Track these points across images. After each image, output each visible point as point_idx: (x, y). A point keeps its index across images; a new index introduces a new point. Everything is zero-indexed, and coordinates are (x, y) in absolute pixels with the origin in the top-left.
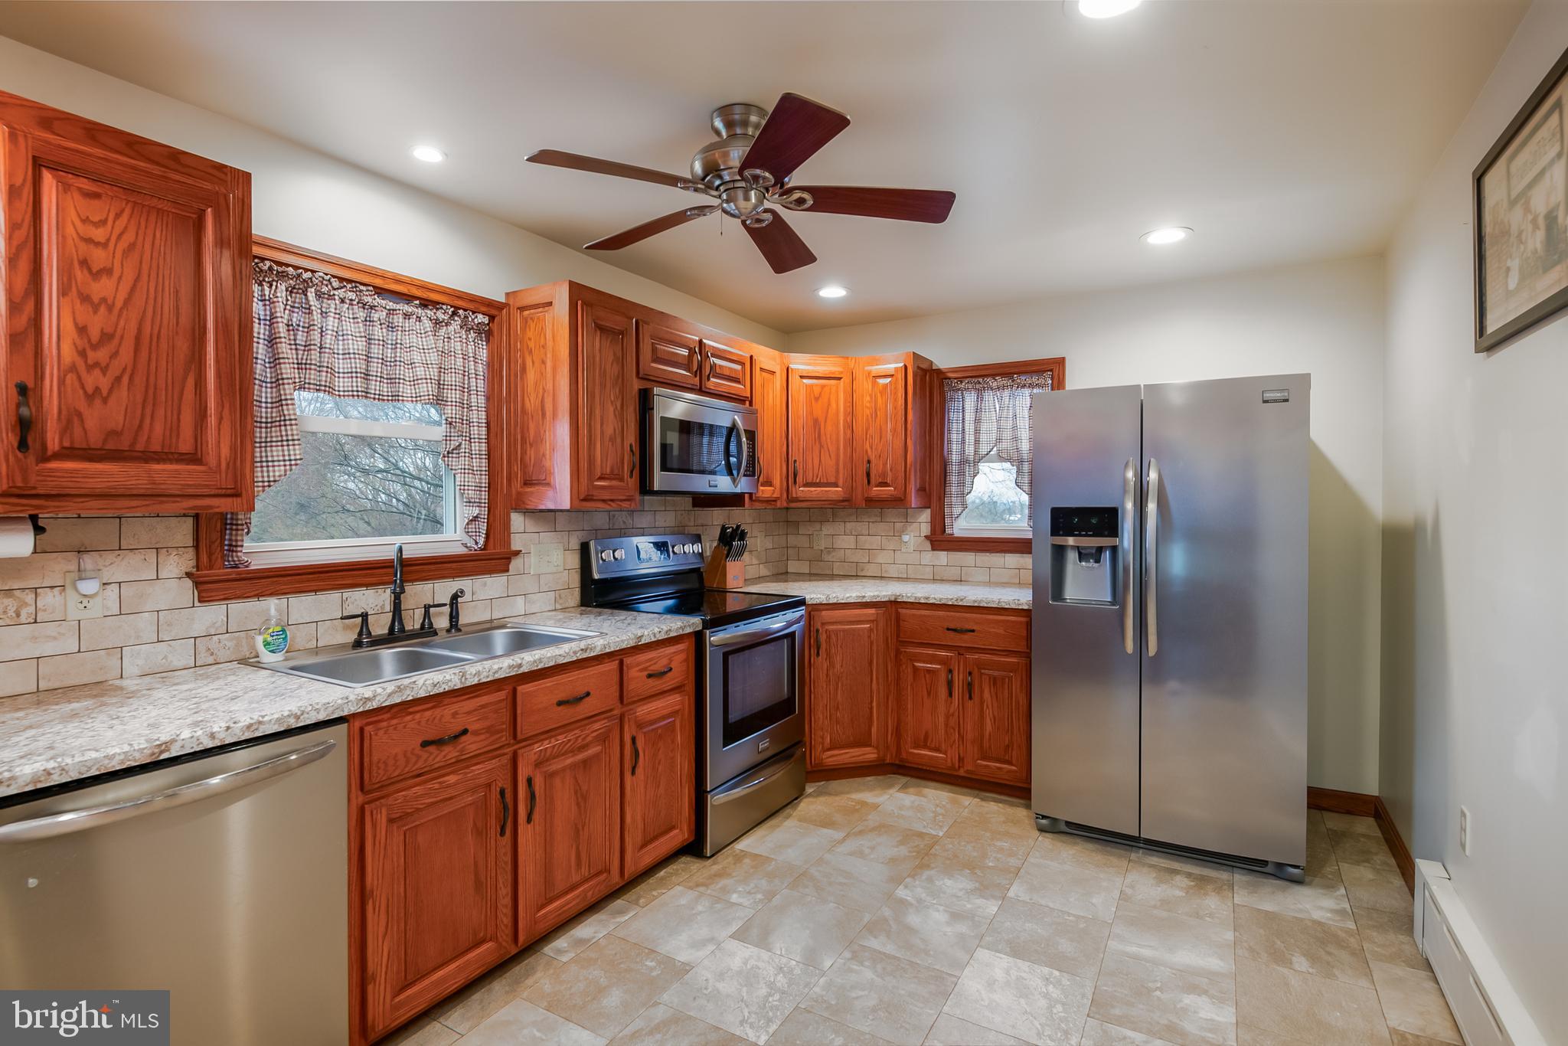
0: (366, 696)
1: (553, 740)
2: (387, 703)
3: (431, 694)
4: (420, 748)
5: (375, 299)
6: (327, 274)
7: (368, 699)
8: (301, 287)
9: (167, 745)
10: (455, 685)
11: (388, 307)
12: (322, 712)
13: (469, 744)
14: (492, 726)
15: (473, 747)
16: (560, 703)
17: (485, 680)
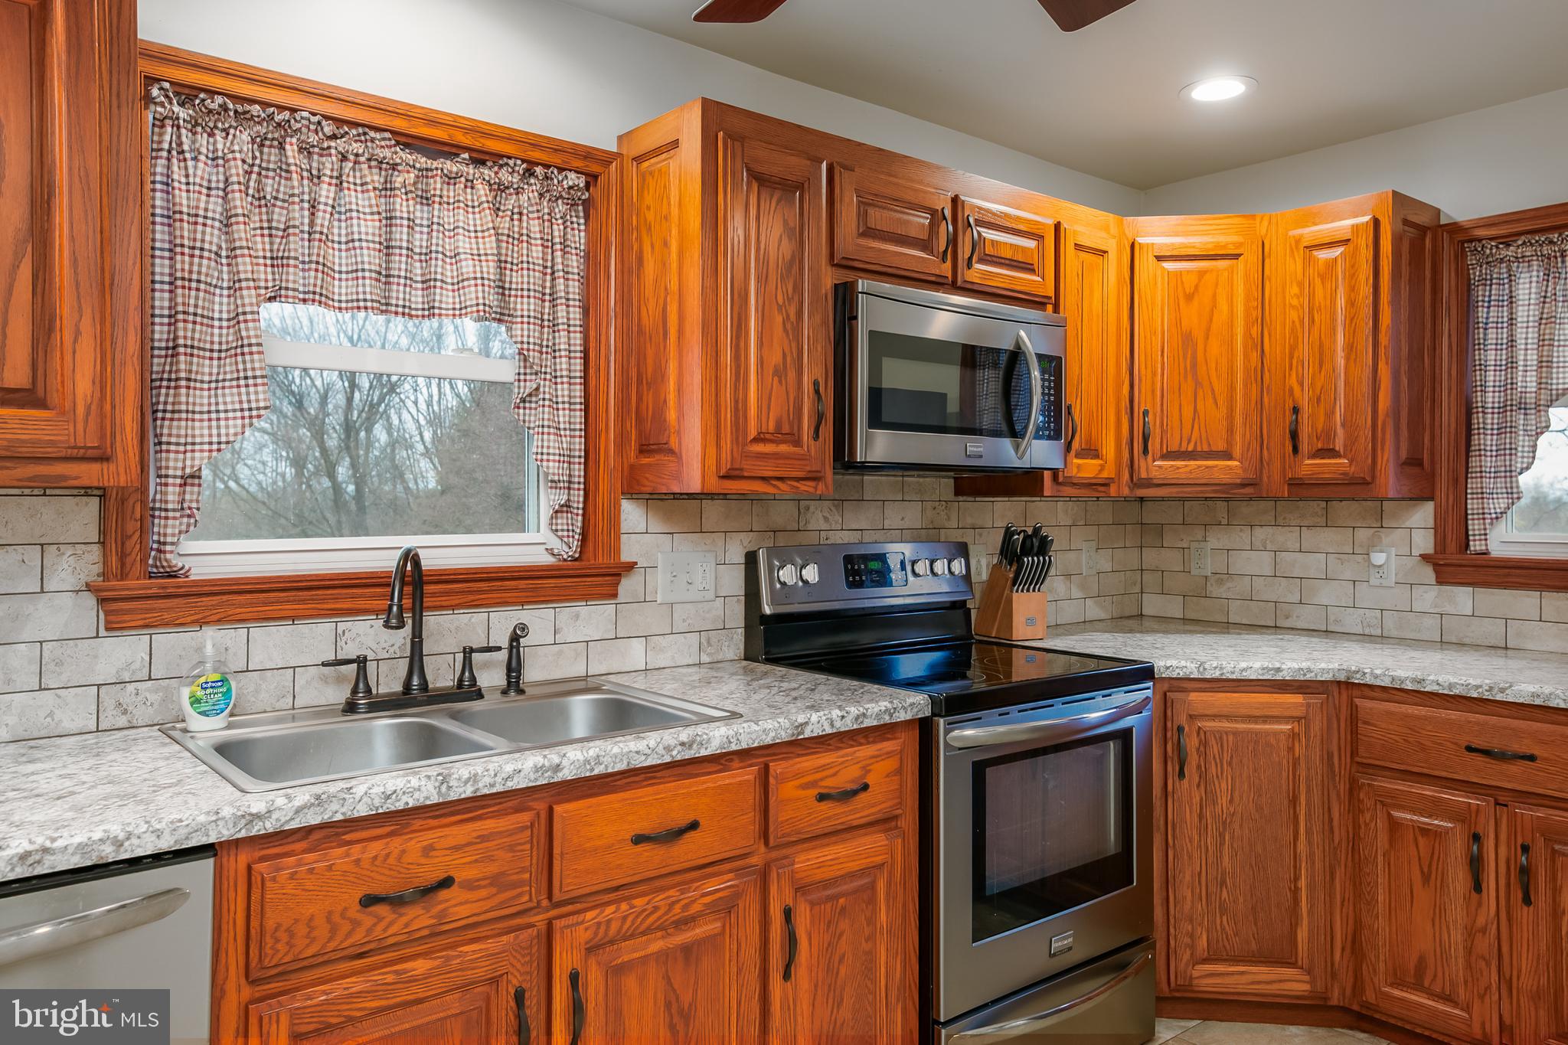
0: (254, 810)
1: (624, 905)
2: (294, 825)
3: (380, 811)
4: (359, 907)
5: (396, 153)
6: (314, 114)
7: (257, 816)
8: (276, 135)
10: (427, 798)
11: (418, 165)
12: (167, 833)
13: (455, 906)
14: (502, 874)
15: (463, 911)
16: (639, 839)
17: (486, 791)
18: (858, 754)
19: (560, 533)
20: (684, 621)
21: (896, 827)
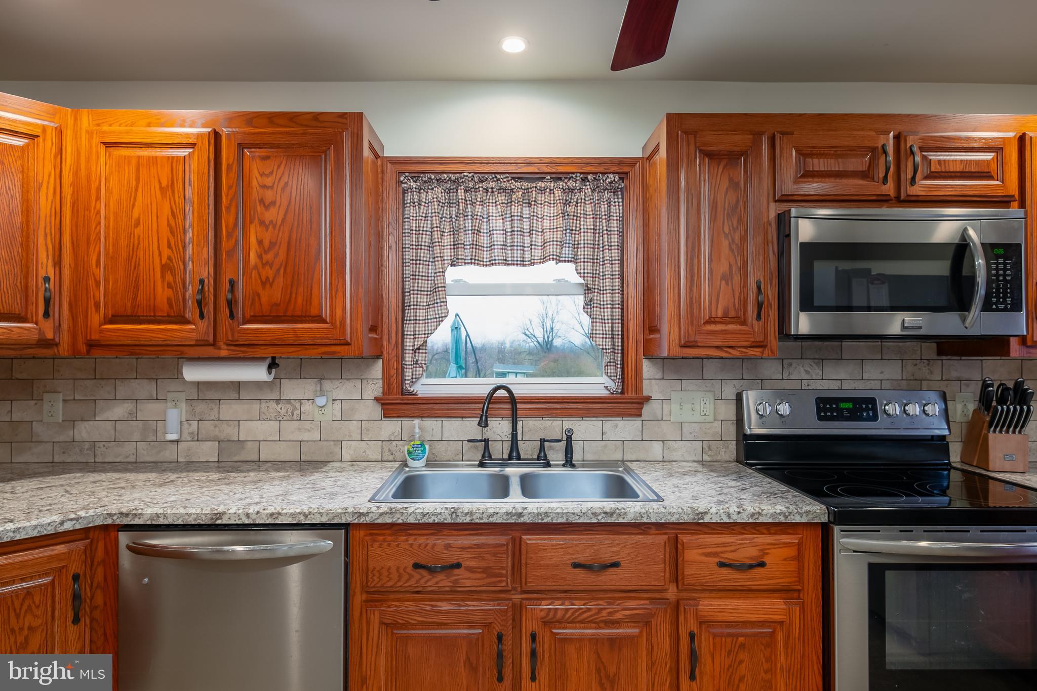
0: (361, 511)
1: (567, 602)
2: (379, 521)
3: (421, 522)
4: (412, 568)
5: (512, 183)
6: (470, 173)
7: (362, 514)
9: (220, 515)
10: (445, 519)
11: (523, 187)
12: (324, 516)
13: (463, 579)
14: (490, 567)
15: (468, 583)
16: (576, 566)
17: (477, 521)
18: (756, 540)
19: (612, 378)
20: (691, 433)
21: (799, 598)
